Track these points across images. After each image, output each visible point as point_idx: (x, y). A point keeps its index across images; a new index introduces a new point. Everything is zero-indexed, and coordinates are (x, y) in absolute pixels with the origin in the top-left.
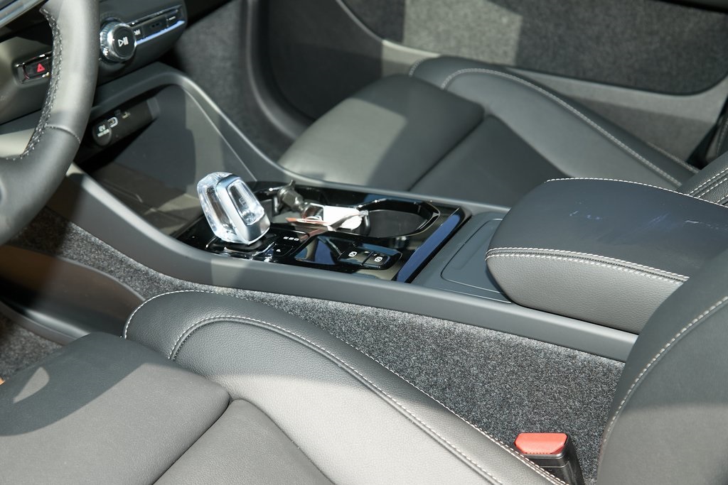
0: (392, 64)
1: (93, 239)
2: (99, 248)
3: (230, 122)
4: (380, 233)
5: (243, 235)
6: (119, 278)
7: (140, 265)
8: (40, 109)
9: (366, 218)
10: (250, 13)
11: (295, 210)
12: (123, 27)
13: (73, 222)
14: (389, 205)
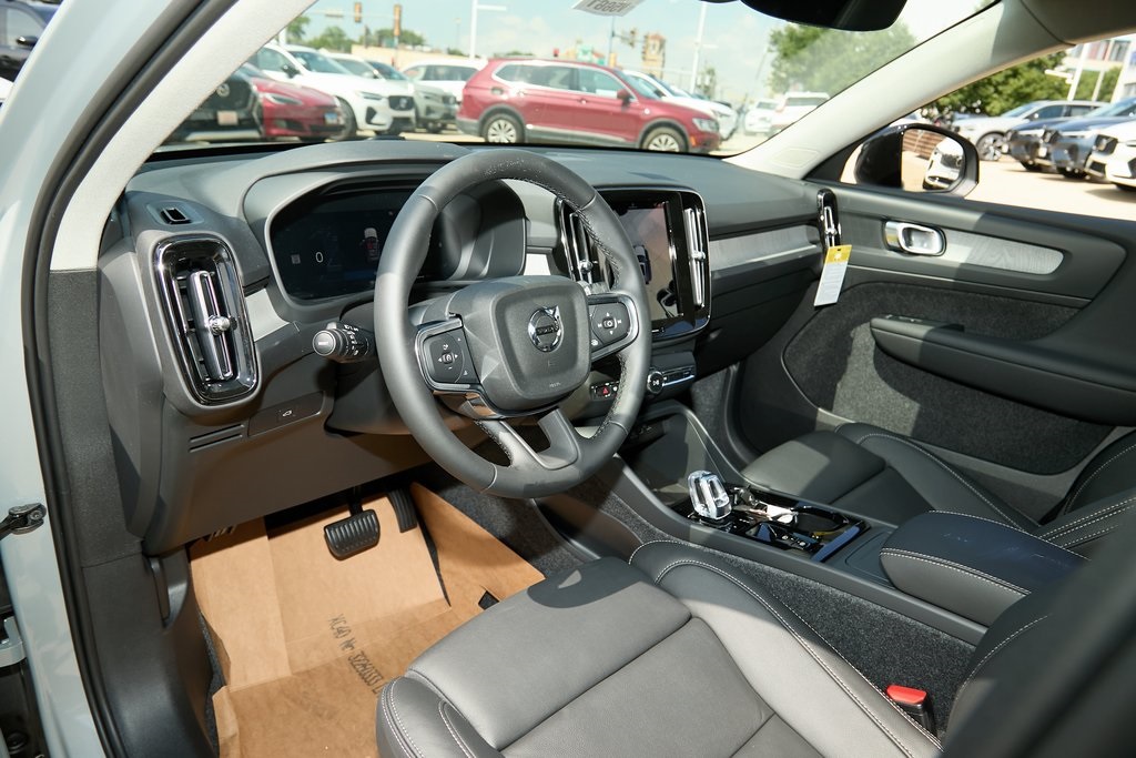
0: (823, 424)
2: (621, 506)
3: (713, 442)
4: (804, 528)
5: (713, 514)
7: (645, 521)
9: (796, 517)
11: (749, 504)
12: (657, 374)
13: (613, 491)
14: (813, 511)
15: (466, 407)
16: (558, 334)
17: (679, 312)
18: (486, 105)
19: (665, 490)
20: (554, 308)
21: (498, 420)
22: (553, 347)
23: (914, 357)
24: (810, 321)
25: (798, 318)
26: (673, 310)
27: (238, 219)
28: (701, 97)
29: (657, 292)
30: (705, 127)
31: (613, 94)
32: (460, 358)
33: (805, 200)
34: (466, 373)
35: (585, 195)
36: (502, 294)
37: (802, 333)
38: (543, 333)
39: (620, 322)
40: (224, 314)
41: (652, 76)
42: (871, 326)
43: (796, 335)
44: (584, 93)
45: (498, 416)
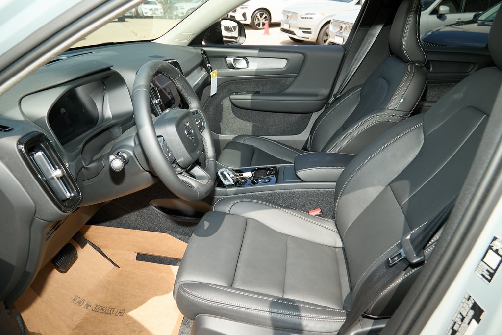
21: (180, 173)
23: (249, 106)
42: (230, 99)
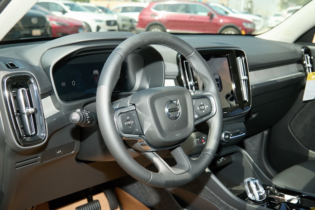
0: (312, 158)
1: (211, 192)
2: (213, 195)
3: (256, 165)
4: (304, 205)
5: (258, 199)
6: (218, 205)
7: (224, 202)
8: (200, 153)
9: (299, 200)
10: (265, 138)
11: (275, 194)
12: (227, 133)
13: (206, 186)
14: (308, 197)
15: (138, 145)
16: (179, 112)
17: (236, 104)
18: (148, 22)
19: (234, 188)
20: (176, 100)
21: (152, 152)
22: (176, 118)
24: (302, 108)
25: (296, 107)
26: (233, 103)
27: (39, 67)
28: (246, 13)
29: (225, 95)
30: (249, 26)
31: (205, 14)
32: (134, 123)
33: (295, 52)
34: (137, 130)
35: (189, 50)
36: (153, 94)
37: (298, 114)
38: (172, 112)
39: (207, 106)
40: (32, 106)
41: (223, 5)
43: (295, 115)
44: (192, 14)
45: (153, 150)
